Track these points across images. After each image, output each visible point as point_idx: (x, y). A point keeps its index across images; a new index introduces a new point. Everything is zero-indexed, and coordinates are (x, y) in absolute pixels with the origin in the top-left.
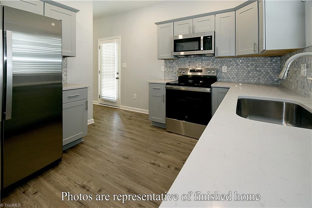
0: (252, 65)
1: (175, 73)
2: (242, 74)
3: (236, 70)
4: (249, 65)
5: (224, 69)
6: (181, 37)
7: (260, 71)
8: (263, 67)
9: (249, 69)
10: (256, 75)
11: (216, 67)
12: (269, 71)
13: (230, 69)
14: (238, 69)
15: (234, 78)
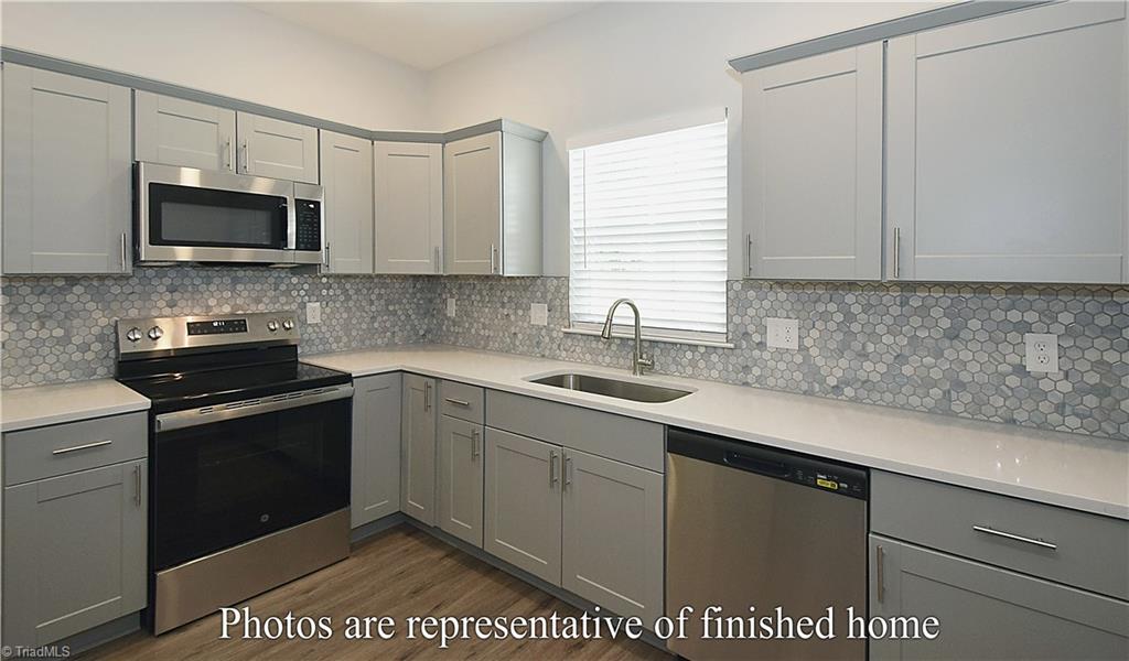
0: (380, 296)
1: (85, 348)
2: (358, 326)
3: (345, 315)
4: (373, 297)
5: (314, 312)
6: (190, 178)
7: (394, 313)
8: (400, 303)
9: (373, 308)
10: (388, 325)
11: (286, 308)
12: (410, 312)
13: (328, 310)
14: (348, 310)
15: (338, 340)
